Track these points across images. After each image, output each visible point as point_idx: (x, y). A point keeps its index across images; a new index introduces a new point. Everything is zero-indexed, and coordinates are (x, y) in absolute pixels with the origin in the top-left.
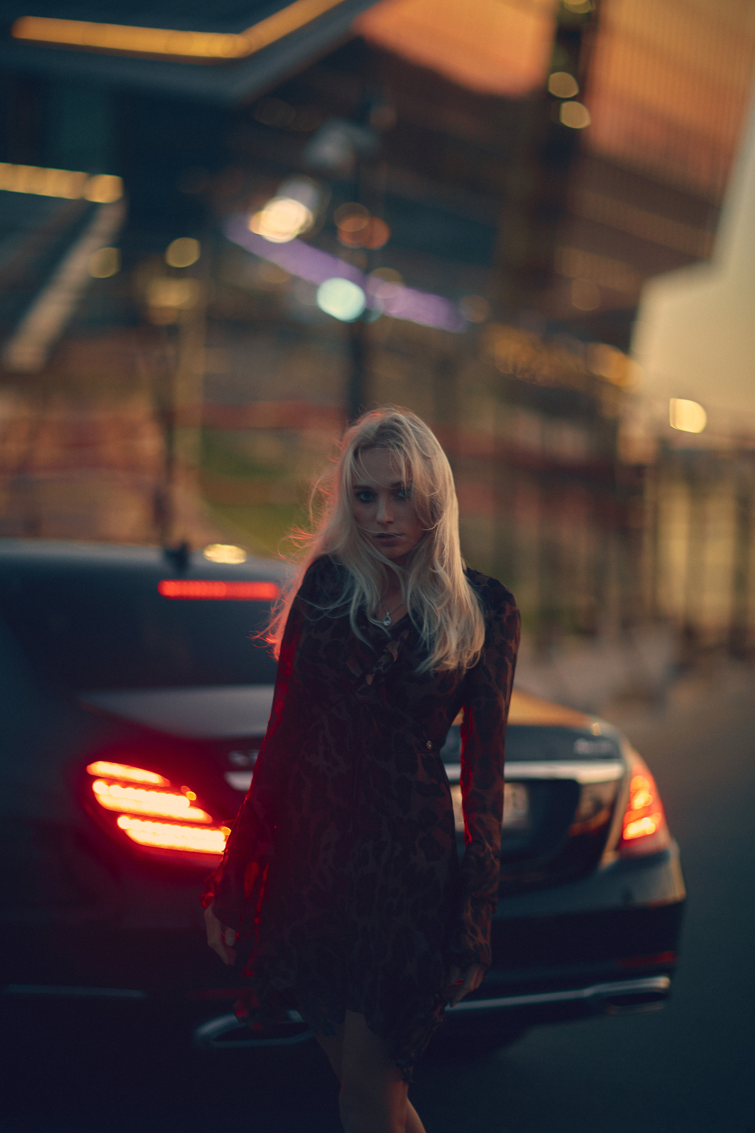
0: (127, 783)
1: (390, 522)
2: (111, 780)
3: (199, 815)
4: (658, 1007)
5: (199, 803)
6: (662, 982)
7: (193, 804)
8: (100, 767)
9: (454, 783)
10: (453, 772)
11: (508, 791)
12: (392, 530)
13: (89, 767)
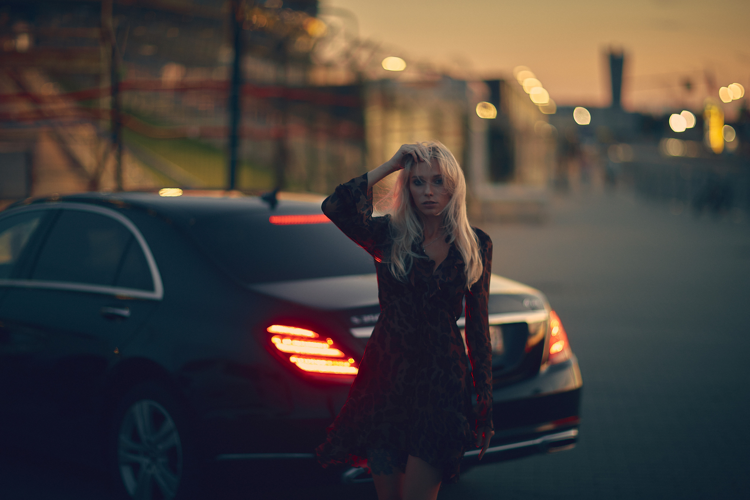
0: (293, 337)
1: (431, 195)
2: (283, 336)
3: (337, 353)
4: (571, 447)
5: (336, 346)
6: (573, 433)
7: (331, 347)
8: (274, 329)
9: (461, 328)
10: (461, 322)
11: (491, 330)
12: (432, 199)
13: (267, 328)
